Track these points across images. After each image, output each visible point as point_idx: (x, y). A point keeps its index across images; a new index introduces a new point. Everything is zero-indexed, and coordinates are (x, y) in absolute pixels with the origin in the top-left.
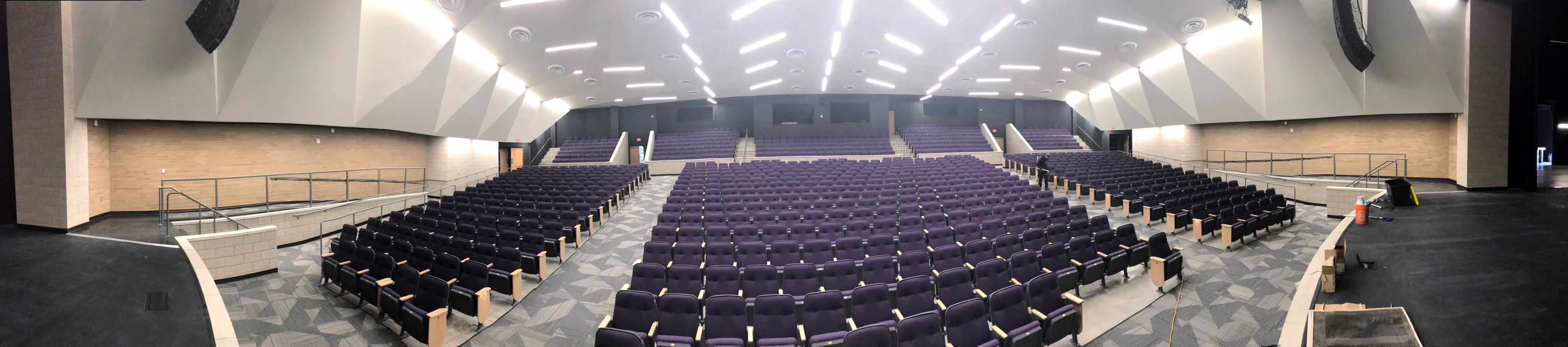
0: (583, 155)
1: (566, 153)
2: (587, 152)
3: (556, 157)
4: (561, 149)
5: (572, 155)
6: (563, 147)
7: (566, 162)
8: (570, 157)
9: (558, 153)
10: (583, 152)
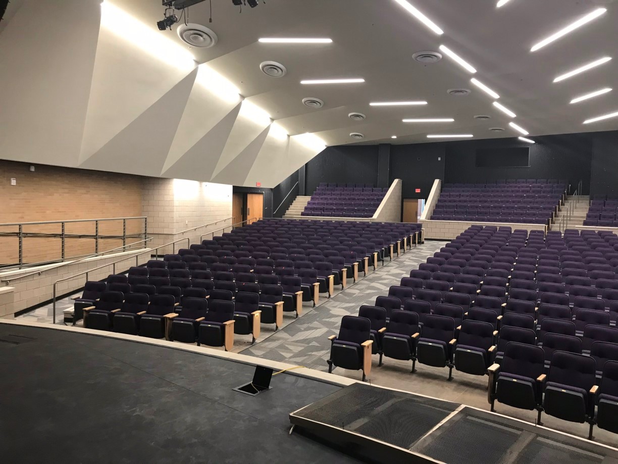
0: (340, 207)
1: (318, 204)
2: (345, 204)
3: (306, 208)
4: (312, 199)
5: (325, 207)
6: (314, 196)
7: (318, 215)
8: (323, 209)
9: (309, 203)
10: (342, 204)
